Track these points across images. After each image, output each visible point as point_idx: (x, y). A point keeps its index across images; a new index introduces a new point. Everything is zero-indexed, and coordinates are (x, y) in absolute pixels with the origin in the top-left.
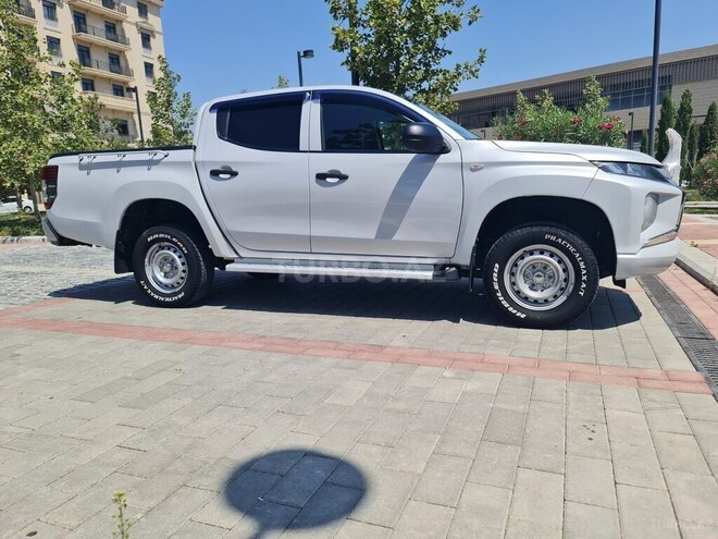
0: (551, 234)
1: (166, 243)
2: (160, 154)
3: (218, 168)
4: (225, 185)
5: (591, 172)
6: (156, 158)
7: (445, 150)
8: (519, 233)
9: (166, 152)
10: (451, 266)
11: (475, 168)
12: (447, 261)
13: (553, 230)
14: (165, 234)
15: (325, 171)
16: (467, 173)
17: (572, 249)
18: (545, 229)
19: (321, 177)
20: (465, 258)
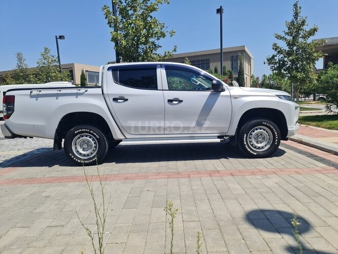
0: (265, 122)
1: (85, 134)
2: (83, 90)
3: (117, 97)
4: (121, 105)
5: (277, 99)
6: (80, 92)
7: (223, 90)
8: (253, 122)
9: (86, 89)
10: (226, 136)
11: (236, 98)
12: (224, 134)
13: (265, 120)
14: (86, 129)
15: (172, 98)
16: (233, 99)
17: (272, 127)
18: (263, 120)
19: (170, 101)
20: (232, 132)
